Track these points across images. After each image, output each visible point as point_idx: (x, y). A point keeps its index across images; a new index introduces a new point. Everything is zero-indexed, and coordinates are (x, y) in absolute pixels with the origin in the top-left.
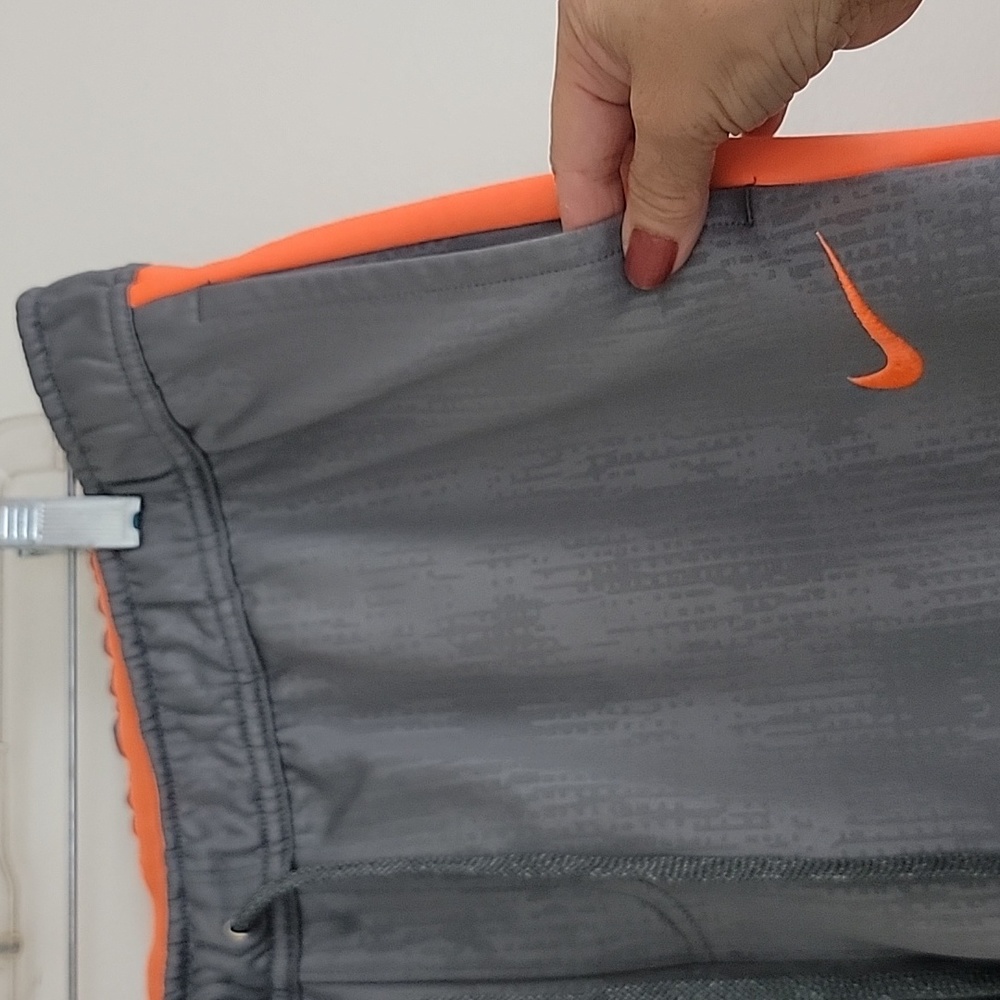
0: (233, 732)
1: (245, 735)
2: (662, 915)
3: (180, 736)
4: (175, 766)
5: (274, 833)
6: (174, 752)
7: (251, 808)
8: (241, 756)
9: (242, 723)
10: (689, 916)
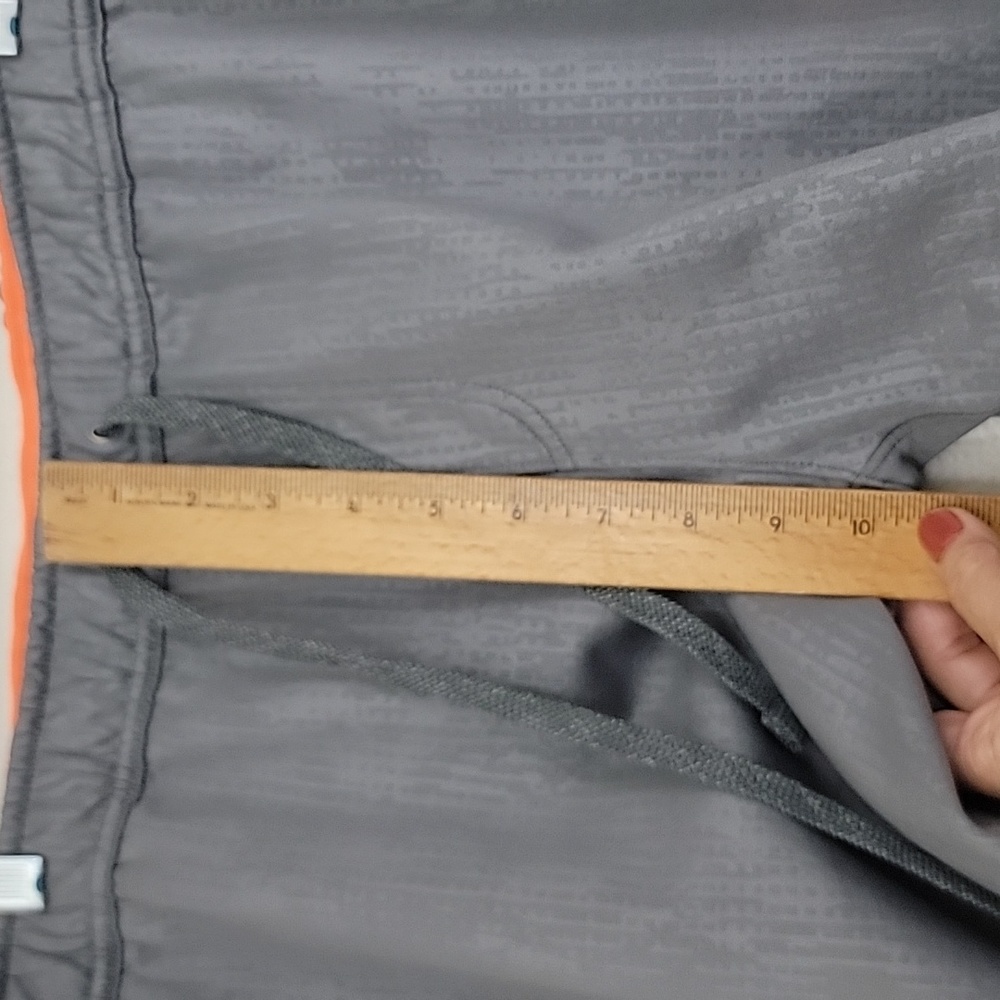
0: (94, 240)
1: (107, 244)
2: (521, 422)
3: (45, 238)
4: (41, 268)
5: (136, 345)
6: (40, 255)
7: (114, 320)
8: (105, 267)
9: (104, 231)
10: (547, 421)
